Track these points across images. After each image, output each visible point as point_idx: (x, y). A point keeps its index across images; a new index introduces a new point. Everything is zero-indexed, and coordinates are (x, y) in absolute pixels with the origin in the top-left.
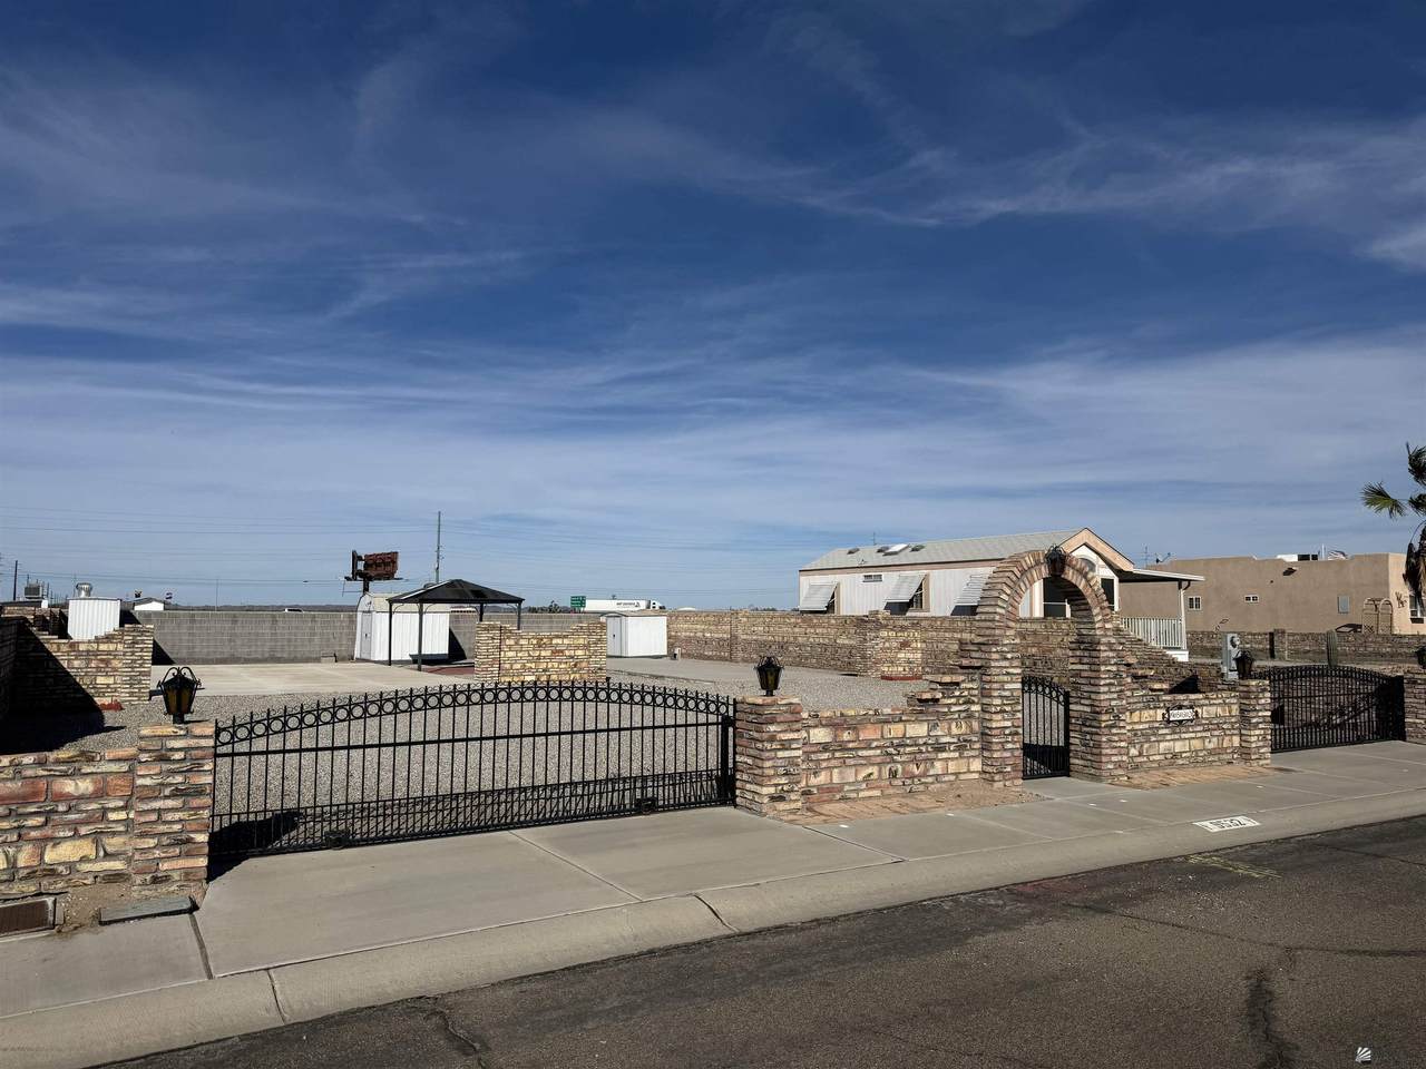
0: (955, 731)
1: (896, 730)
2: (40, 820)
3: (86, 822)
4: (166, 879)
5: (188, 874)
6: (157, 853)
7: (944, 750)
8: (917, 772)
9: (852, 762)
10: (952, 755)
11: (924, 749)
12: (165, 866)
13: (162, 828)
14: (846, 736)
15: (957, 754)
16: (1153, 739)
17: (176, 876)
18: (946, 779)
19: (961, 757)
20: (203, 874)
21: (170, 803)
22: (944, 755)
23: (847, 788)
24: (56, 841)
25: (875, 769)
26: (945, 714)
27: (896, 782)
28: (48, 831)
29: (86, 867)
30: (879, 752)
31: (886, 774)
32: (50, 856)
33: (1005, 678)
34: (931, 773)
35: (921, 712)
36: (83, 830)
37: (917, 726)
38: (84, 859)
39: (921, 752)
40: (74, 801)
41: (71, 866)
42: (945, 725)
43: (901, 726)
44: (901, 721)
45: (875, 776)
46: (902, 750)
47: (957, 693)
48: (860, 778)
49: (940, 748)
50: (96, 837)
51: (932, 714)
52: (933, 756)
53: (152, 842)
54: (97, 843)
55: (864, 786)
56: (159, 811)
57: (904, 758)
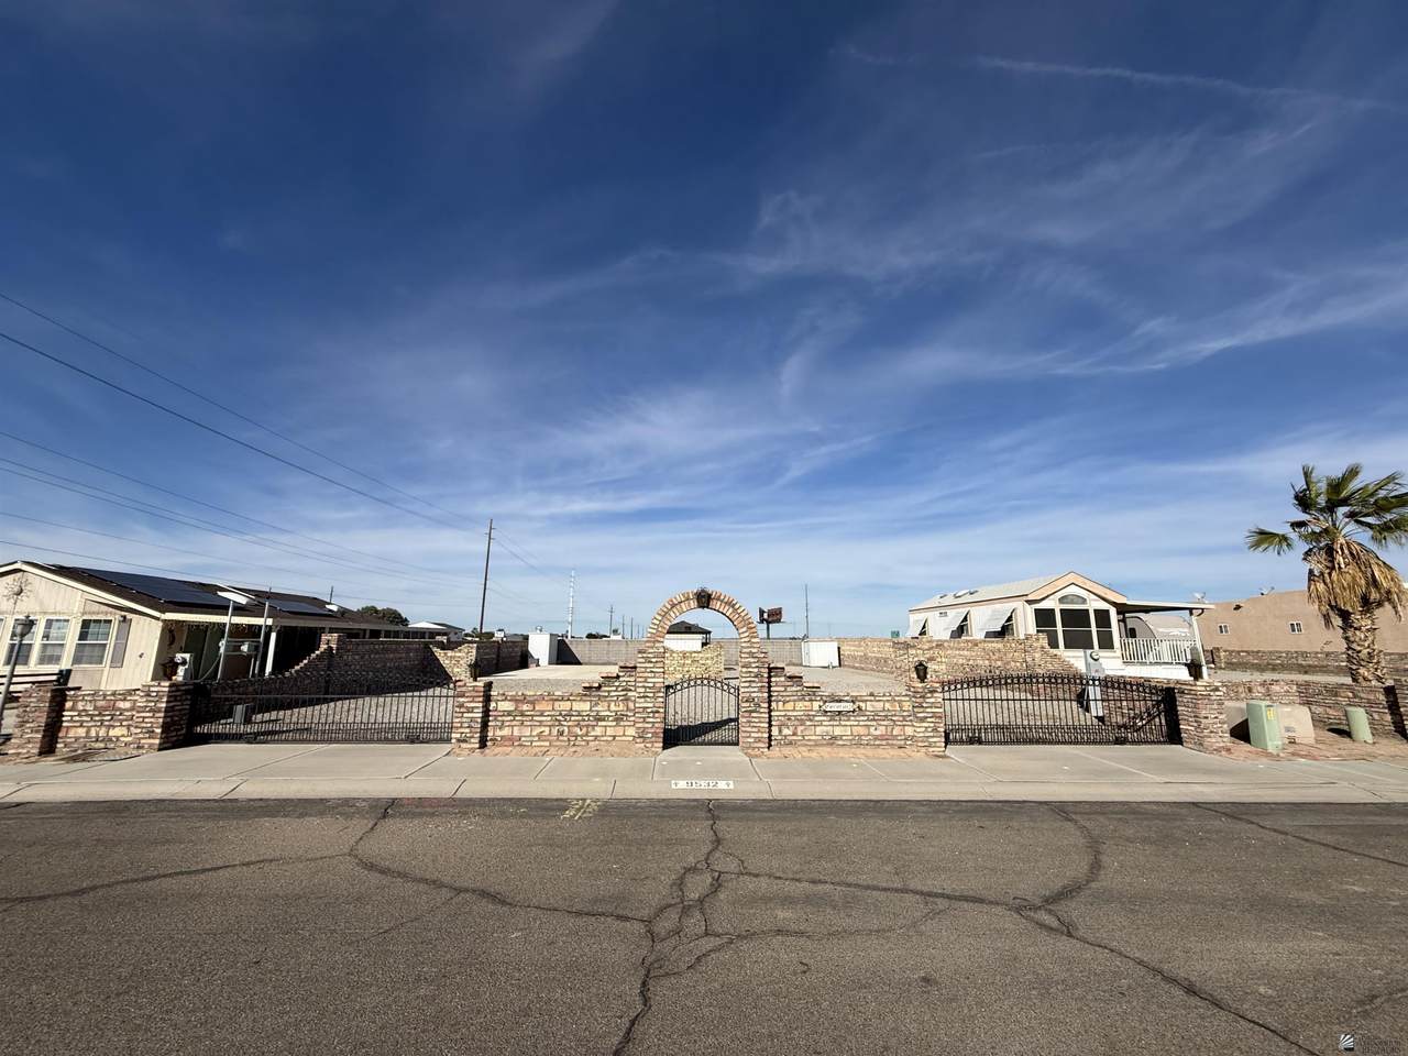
0: (613, 707)
1: (565, 706)
2: (109, 718)
3: (126, 720)
4: (142, 747)
5: (151, 745)
6: (141, 736)
7: (604, 720)
8: (580, 733)
9: (529, 723)
10: (610, 724)
11: (586, 718)
12: (143, 741)
13: (145, 725)
14: (525, 707)
15: (614, 723)
16: (808, 723)
17: (146, 746)
18: (605, 738)
19: (617, 725)
20: (156, 747)
21: (148, 714)
22: (603, 723)
23: (523, 739)
24: (114, 727)
25: (547, 729)
26: (606, 697)
27: (561, 738)
28: (112, 723)
29: (122, 739)
30: (549, 718)
31: (555, 731)
32: (112, 733)
33: (650, 675)
34: (592, 734)
35: (585, 695)
36: (124, 723)
37: (581, 703)
38: (123, 736)
39: (584, 720)
40: (122, 712)
41: (118, 738)
42: (606, 704)
43: (569, 703)
44: (569, 700)
45: (547, 733)
46: (568, 718)
47: (617, 684)
48: (534, 733)
49: (599, 719)
50: (128, 727)
51: (594, 696)
52: (594, 723)
53: (139, 730)
54: (128, 729)
55: (537, 739)
56: (144, 718)
57: (570, 723)
